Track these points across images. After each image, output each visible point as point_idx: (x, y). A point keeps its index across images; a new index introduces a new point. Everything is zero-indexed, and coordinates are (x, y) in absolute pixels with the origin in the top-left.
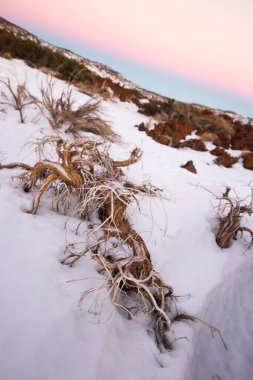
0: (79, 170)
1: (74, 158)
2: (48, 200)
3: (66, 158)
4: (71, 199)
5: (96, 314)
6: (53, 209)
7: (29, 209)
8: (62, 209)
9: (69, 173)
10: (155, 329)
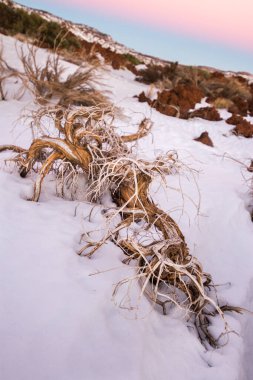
0: (85, 145)
1: (79, 132)
2: (51, 184)
3: (69, 132)
4: (79, 181)
5: (132, 308)
6: (57, 195)
7: (30, 195)
8: (68, 194)
9: (74, 150)
10: (195, 324)
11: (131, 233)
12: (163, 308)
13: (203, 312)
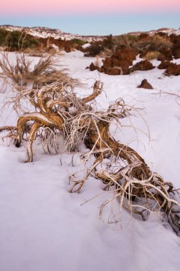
0: (56, 112)
1: (49, 103)
2: (39, 146)
3: (42, 106)
4: (59, 139)
5: (117, 222)
6: (46, 153)
7: (26, 159)
8: (53, 150)
9: (49, 117)
10: (169, 222)
11: (104, 167)
12: (142, 216)
13: (173, 212)
